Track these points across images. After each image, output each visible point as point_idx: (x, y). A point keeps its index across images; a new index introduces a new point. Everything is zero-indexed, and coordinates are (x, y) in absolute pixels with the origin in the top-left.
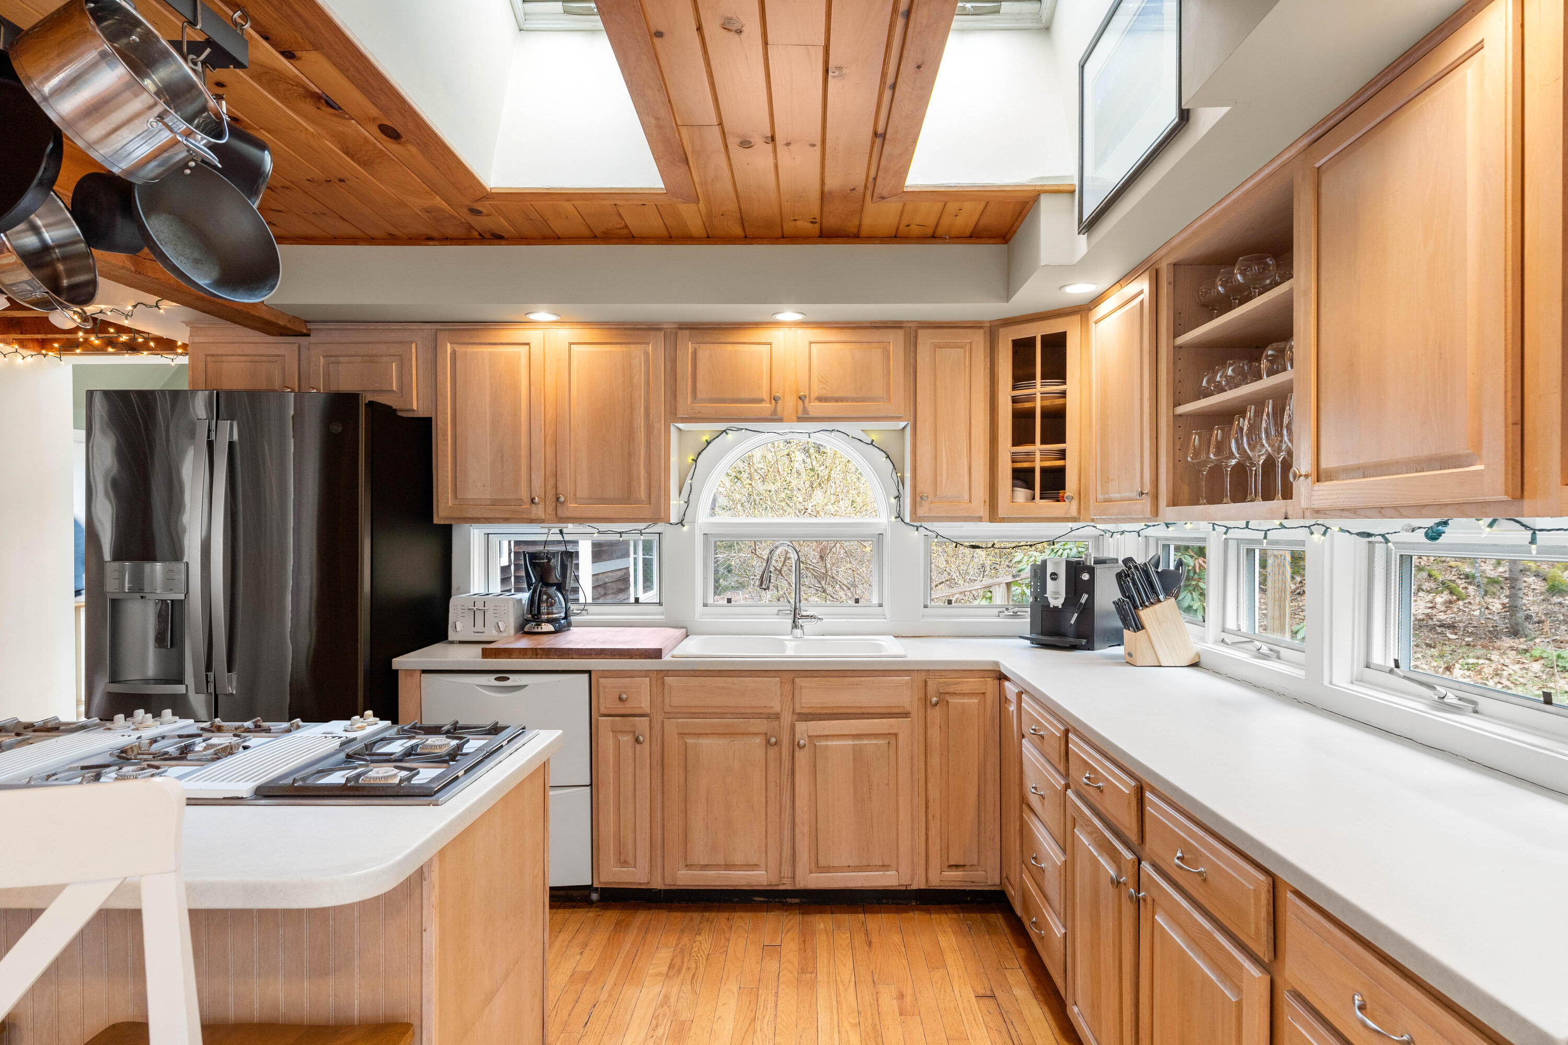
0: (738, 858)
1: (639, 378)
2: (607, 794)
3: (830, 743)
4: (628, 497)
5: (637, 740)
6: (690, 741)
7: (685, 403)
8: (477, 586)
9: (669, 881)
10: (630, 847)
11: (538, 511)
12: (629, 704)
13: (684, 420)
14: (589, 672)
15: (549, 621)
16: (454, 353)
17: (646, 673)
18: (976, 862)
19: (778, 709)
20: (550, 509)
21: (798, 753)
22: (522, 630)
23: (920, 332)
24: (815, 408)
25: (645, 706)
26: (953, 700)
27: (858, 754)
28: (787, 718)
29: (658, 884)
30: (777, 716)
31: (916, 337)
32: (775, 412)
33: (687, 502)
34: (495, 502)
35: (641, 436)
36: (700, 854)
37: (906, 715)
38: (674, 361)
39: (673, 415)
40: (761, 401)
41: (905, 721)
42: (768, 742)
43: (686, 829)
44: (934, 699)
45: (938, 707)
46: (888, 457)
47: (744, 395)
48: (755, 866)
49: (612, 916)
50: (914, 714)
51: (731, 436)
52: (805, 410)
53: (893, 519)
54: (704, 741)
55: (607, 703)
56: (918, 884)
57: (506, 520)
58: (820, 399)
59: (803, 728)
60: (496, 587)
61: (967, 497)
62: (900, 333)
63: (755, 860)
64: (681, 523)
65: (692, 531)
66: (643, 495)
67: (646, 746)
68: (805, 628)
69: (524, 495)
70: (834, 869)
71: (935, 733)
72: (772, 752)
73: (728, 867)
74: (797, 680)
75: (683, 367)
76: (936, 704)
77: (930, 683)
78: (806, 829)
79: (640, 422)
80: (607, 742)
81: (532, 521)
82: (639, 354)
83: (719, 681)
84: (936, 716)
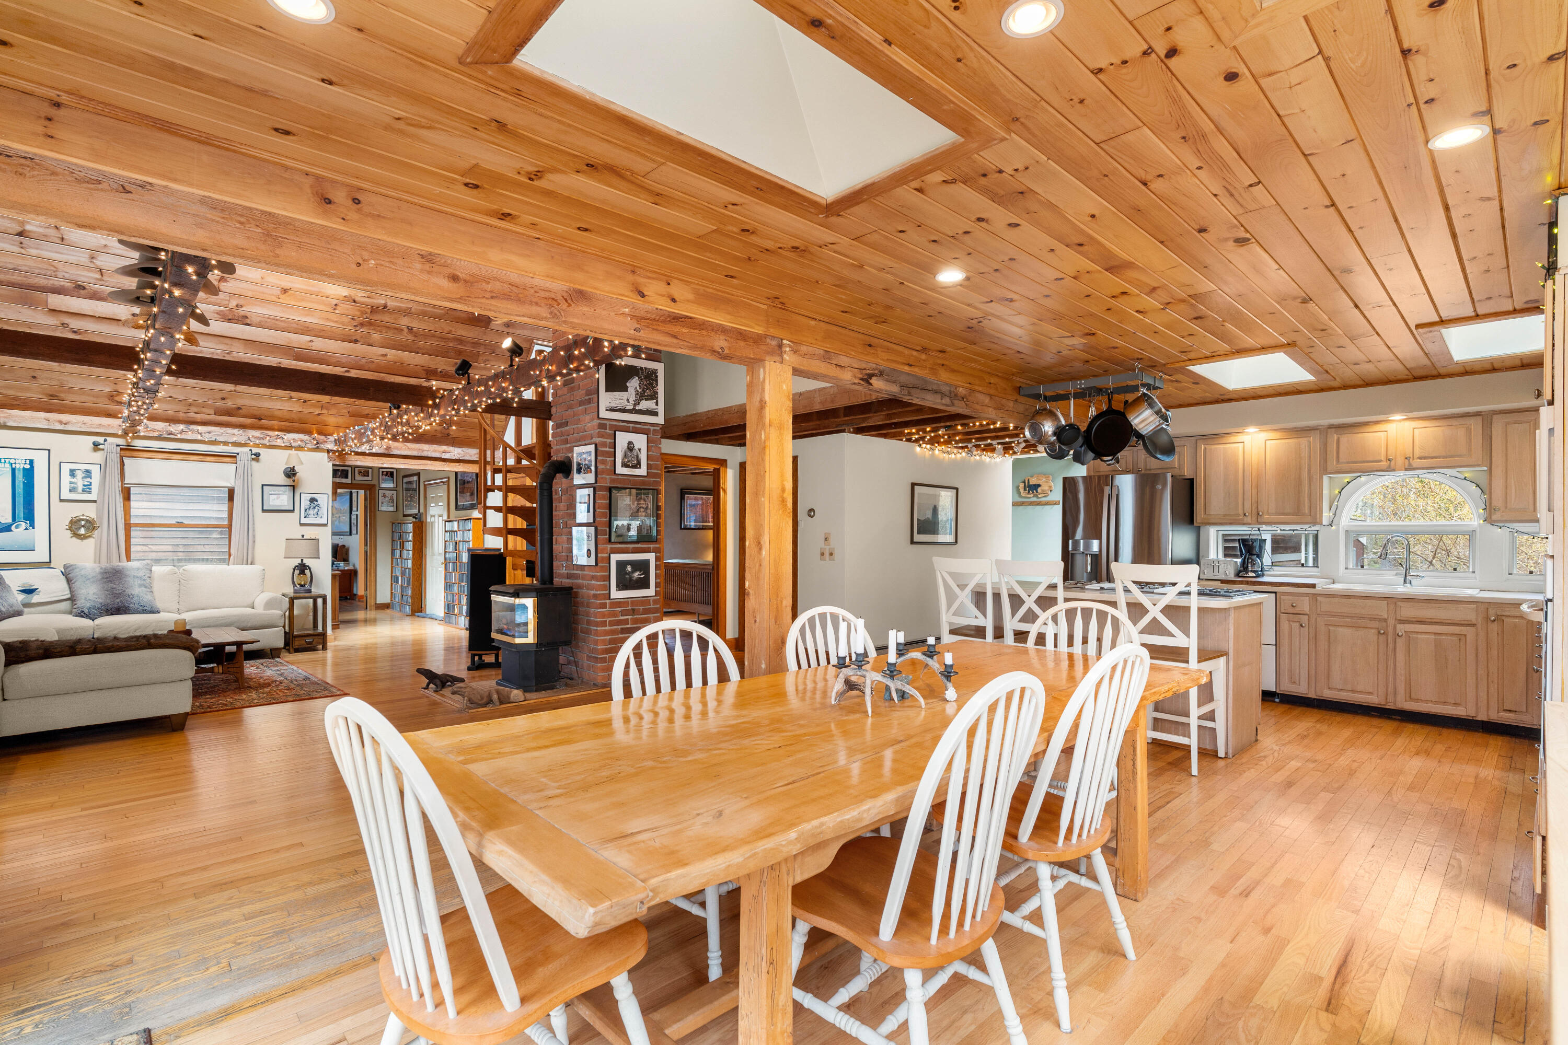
0: (1360, 688)
1: (1305, 454)
2: (1285, 649)
3: (1419, 636)
4: (1298, 511)
5: (1301, 625)
6: (1331, 628)
7: (1332, 464)
8: (1212, 555)
9: (1319, 694)
10: (1297, 676)
11: (1248, 519)
12: (1297, 608)
13: (1331, 473)
14: (1275, 593)
15: (1252, 571)
16: (1205, 449)
17: (1307, 595)
18: (1524, 710)
19: (1386, 617)
20: (1254, 519)
21: (1398, 640)
22: (1237, 575)
23: (1495, 417)
24: (1417, 462)
25: (1306, 610)
26: (1506, 620)
27: (1438, 644)
28: (1391, 622)
29: (1312, 695)
30: (1385, 620)
31: (1492, 420)
32: (1390, 466)
33: (1335, 514)
34: (1225, 516)
35: (1306, 482)
36: (1337, 681)
37: (1474, 625)
38: (1326, 445)
39: (1325, 470)
40: (1381, 461)
41: (1473, 629)
42: (1379, 632)
43: (1329, 671)
44: (1493, 618)
45: (1496, 623)
46: (1478, 486)
47: (1368, 459)
48: (1371, 693)
49: (1286, 707)
50: (1479, 626)
51: (1363, 479)
52: (1410, 464)
53: (1481, 522)
54: (1341, 630)
55: (1286, 607)
56: (1482, 717)
57: (1231, 524)
58: (1420, 458)
59: (1401, 628)
60: (1221, 556)
61: (1531, 508)
62: (1479, 419)
63: (1371, 691)
64: (1331, 525)
65: (1338, 530)
66: (1307, 511)
67: (1307, 629)
68: (1413, 582)
69: (1241, 512)
70: (1417, 700)
71: (1494, 636)
72: (1382, 638)
73: (1353, 691)
74: (1399, 603)
75: (1332, 447)
76: (1494, 621)
77: (1490, 609)
78: (1403, 678)
79: (1305, 474)
80: (1285, 625)
81: (1244, 524)
82: (1304, 442)
83: (1351, 601)
84: (1494, 627)
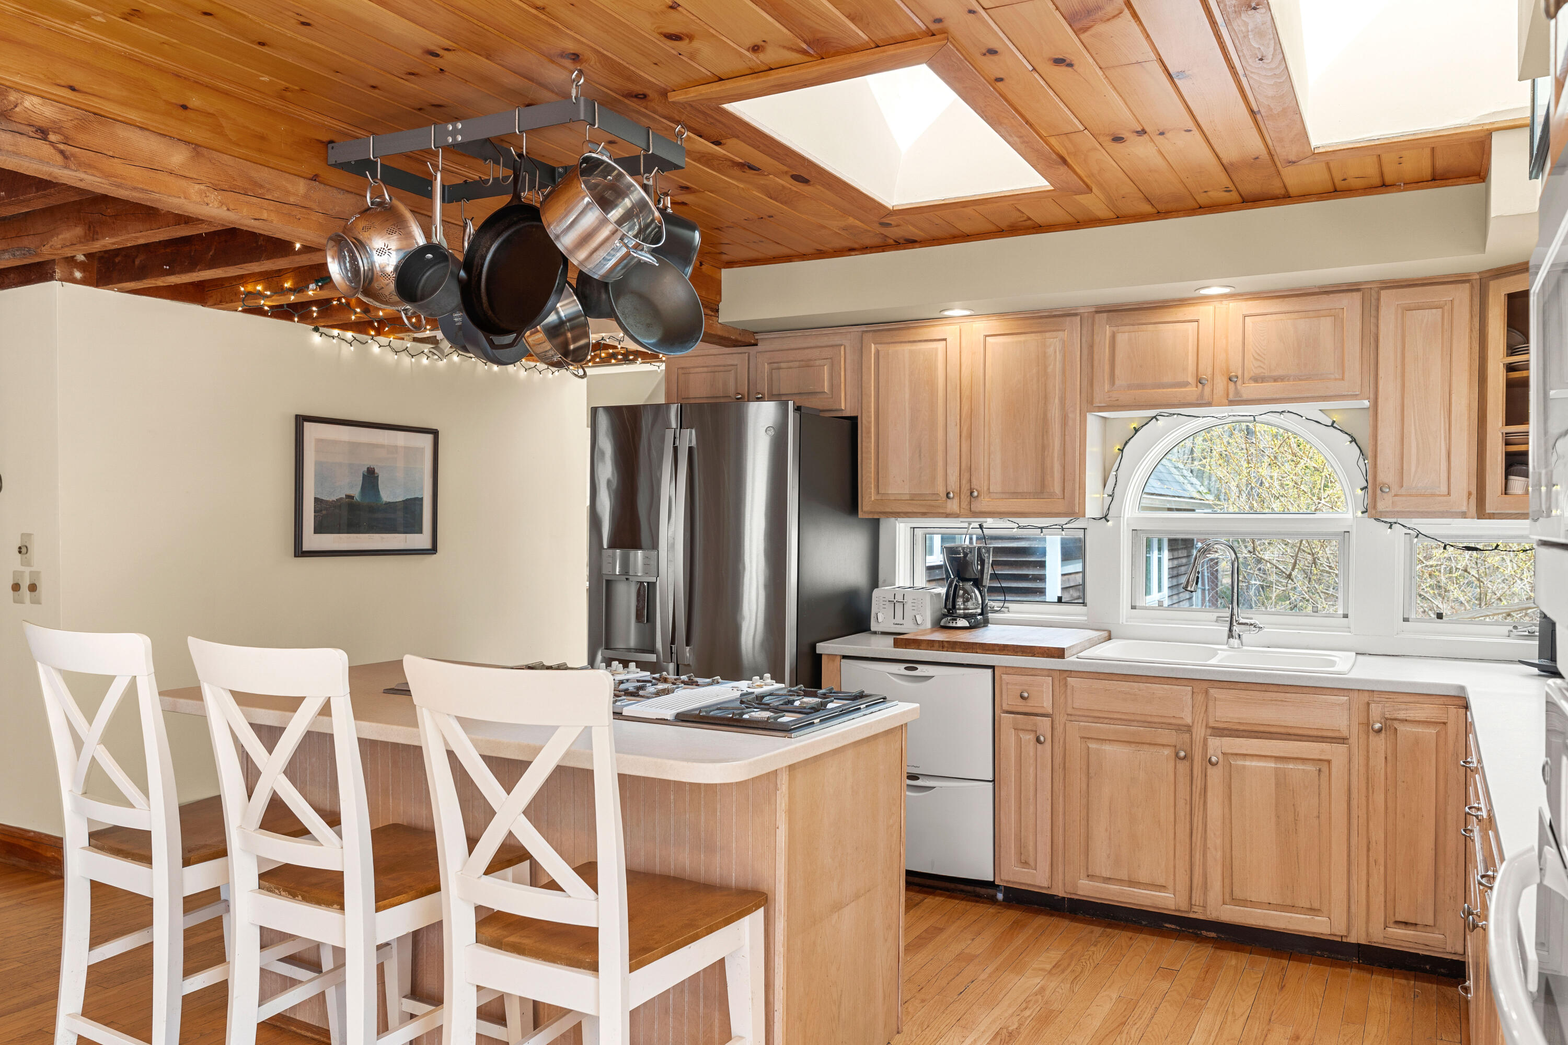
0: (1143, 876)
1: (1055, 366)
2: (1009, 790)
3: (1248, 763)
4: (1041, 490)
5: (1038, 740)
6: (1093, 746)
7: (1102, 390)
8: (902, 579)
9: (1069, 889)
10: (1031, 848)
11: (953, 506)
12: (1031, 703)
13: (1101, 409)
14: (993, 667)
15: (965, 616)
16: (877, 353)
17: (1050, 672)
18: (1431, 923)
19: (1189, 721)
20: (965, 504)
21: (1211, 771)
22: (939, 625)
23: (1383, 292)
24: (1249, 389)
25: (1047, 706)
26: (1401, 728)
27: (1281, 781)
28: (1199, 732)
29: (1059, 891)
30: (1188, 729)
31: (1378, 299)
32: (1201, 395)
33: (1112, 496)
34: (913, 498)
35: (1056, 428)
36: (1102, 863)
37: (1343, 740)
38: (1091, 347)
39: (1091, 405)
40: (1186, 384)
41: (1341, 748)
42: (1177, 755)
43: (1088, 838)
44: (1377, 726)
45: (1383, 735)
46: (1353, 440)
47: (1167, 379)
48: (1162, 888)
49: (1013, 915)
50: (1353, 740)
51: (1162, 422)
52: (1237, 392)
53: (1359, 514)
54: (1107, 748)
55: (1010, 700)
56: (1357, 937)
57: (924, 515)
58: (1256, 379)
59: (1217, 745)
60: (921, 580)
61: (1444, 489)
62: (1357, 296)
63: (1162, 881)
64: (1105, 518)
65: (1117, 527)
66: (1057, 489)
67: (1048, 745)
68: (1244, 637)
69: (941, 491)
70: (1244, 903)
71: (1378, 763)
72: (1183, 767)
73: (1132, 883)
74: (1212, 691)
75: (1102, 353)
76: (1379, 731)
77: (1373, 706)
78: (1219, 855)
79: (1055, 412)
80: (1009, 738)
81: (947, 515)
82: (1054, 342)
83: (1125, 686)
84: (1379, 743)
